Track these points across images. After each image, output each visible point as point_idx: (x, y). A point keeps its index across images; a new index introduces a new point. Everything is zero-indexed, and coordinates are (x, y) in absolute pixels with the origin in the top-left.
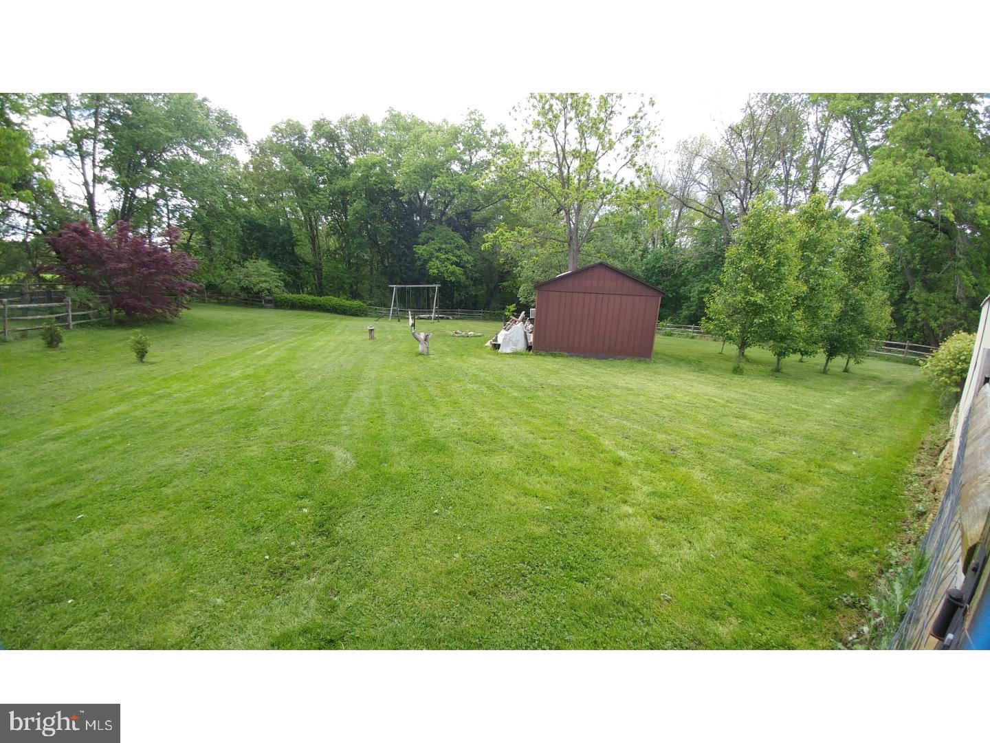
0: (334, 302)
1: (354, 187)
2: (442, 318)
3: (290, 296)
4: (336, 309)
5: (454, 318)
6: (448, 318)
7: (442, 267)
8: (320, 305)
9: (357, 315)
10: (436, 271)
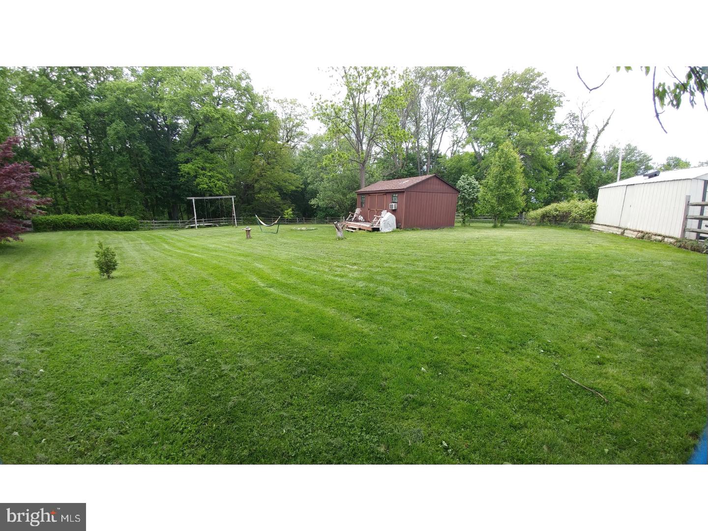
0: (102, 219)
1: (111, 109)
2: (210, 226)
3: (52, 217)
4: (106, 226)
5: (220, 226)
6: (215, 226)
7: (210, 182)
8: (87, 224)
9: (130, 230)
10: (205, 186)
